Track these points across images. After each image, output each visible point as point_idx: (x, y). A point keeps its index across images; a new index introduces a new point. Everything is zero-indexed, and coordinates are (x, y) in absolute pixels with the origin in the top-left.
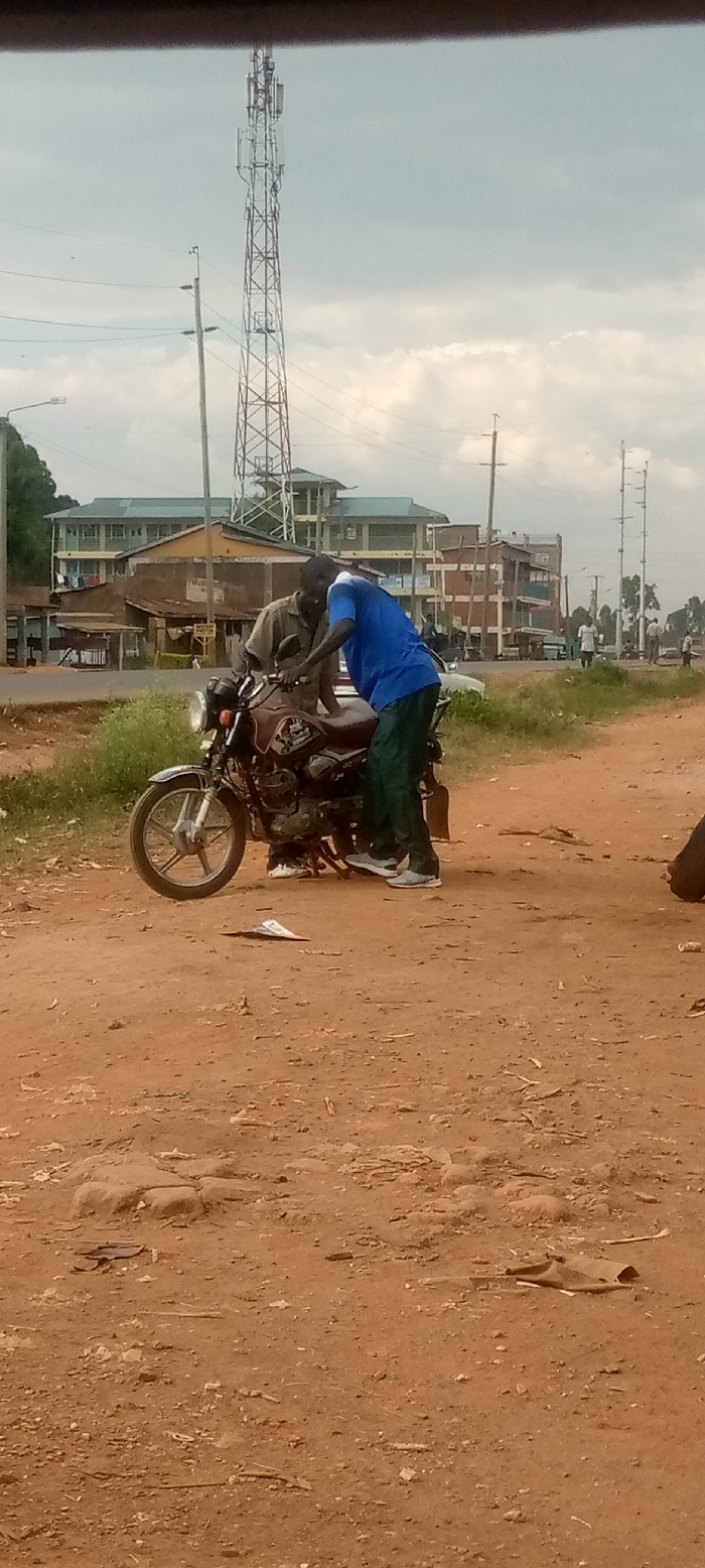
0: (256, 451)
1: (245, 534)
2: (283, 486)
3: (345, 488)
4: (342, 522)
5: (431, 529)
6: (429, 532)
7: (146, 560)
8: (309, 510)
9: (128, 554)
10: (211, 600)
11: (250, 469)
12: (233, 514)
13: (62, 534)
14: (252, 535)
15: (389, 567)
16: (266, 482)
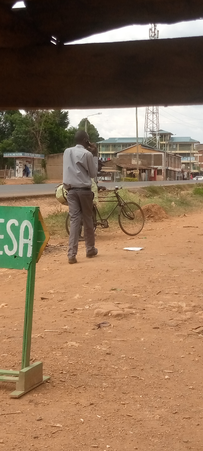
0: (150, 125)
1: (147, 147)
2: (157, 134)
3: (173, 135)
4: (172, 144)
5: (195, 145)
6: (195, 146)
7: (122, 154)
8: (164, 141)
9: (117, 152)
10: (138, 164)
11: (148, 130)
12: (144, 142)
13: (101, 147)
14: (149, 147)
15: (184, 155)
16: (153, 133)
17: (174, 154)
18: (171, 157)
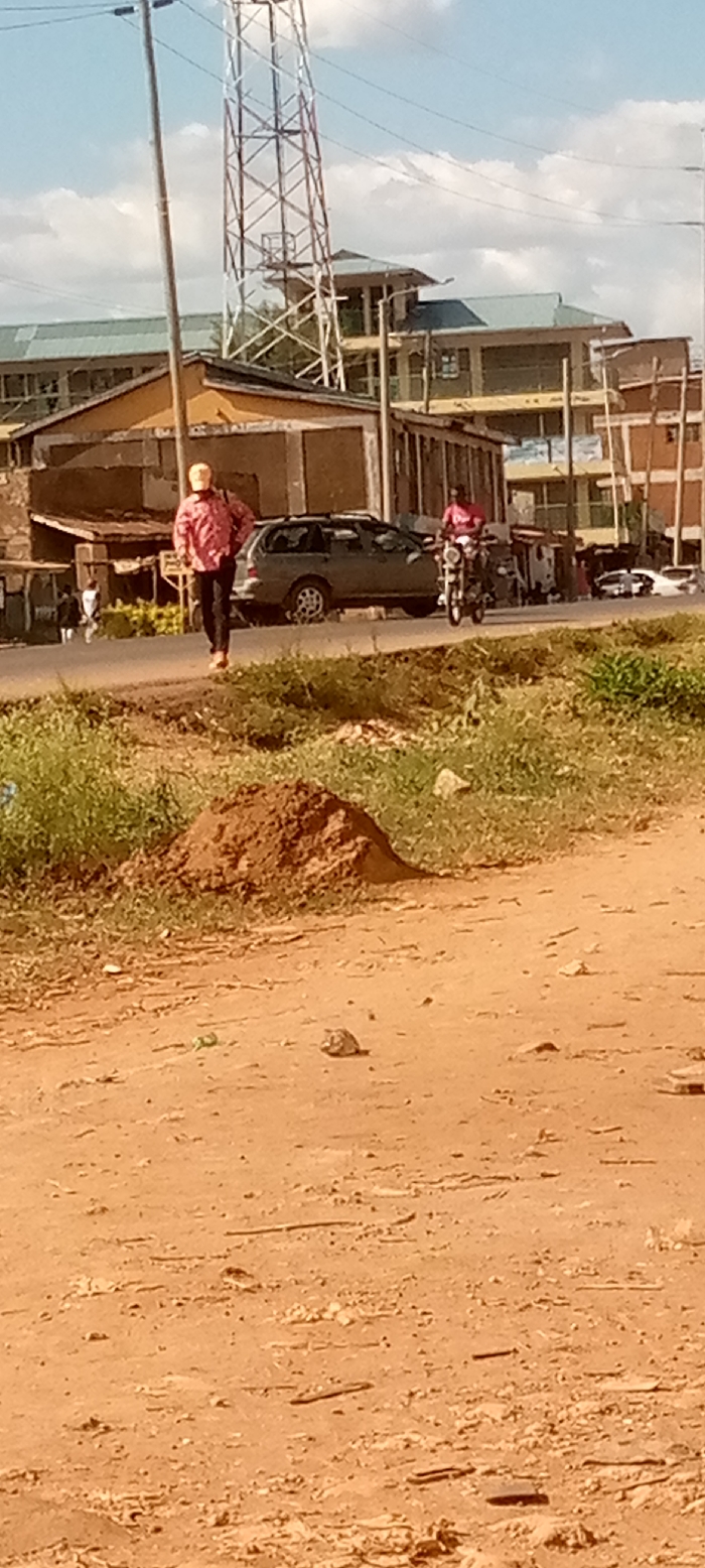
0: (262, 221)
1: (249, 379)
2: (317, 284)
3: (433, 282)
4: (429, 346)
5: (598, 350)
6: (595, 357)
7: (66, 438)
8: (368, 330)
9: (36, 426)
11: (253, 257)
12: (226, 343)
14: (263, 382)
15: (522, 425)
16: (286, 280)
17: (448, 424)
18: (427, 443)
